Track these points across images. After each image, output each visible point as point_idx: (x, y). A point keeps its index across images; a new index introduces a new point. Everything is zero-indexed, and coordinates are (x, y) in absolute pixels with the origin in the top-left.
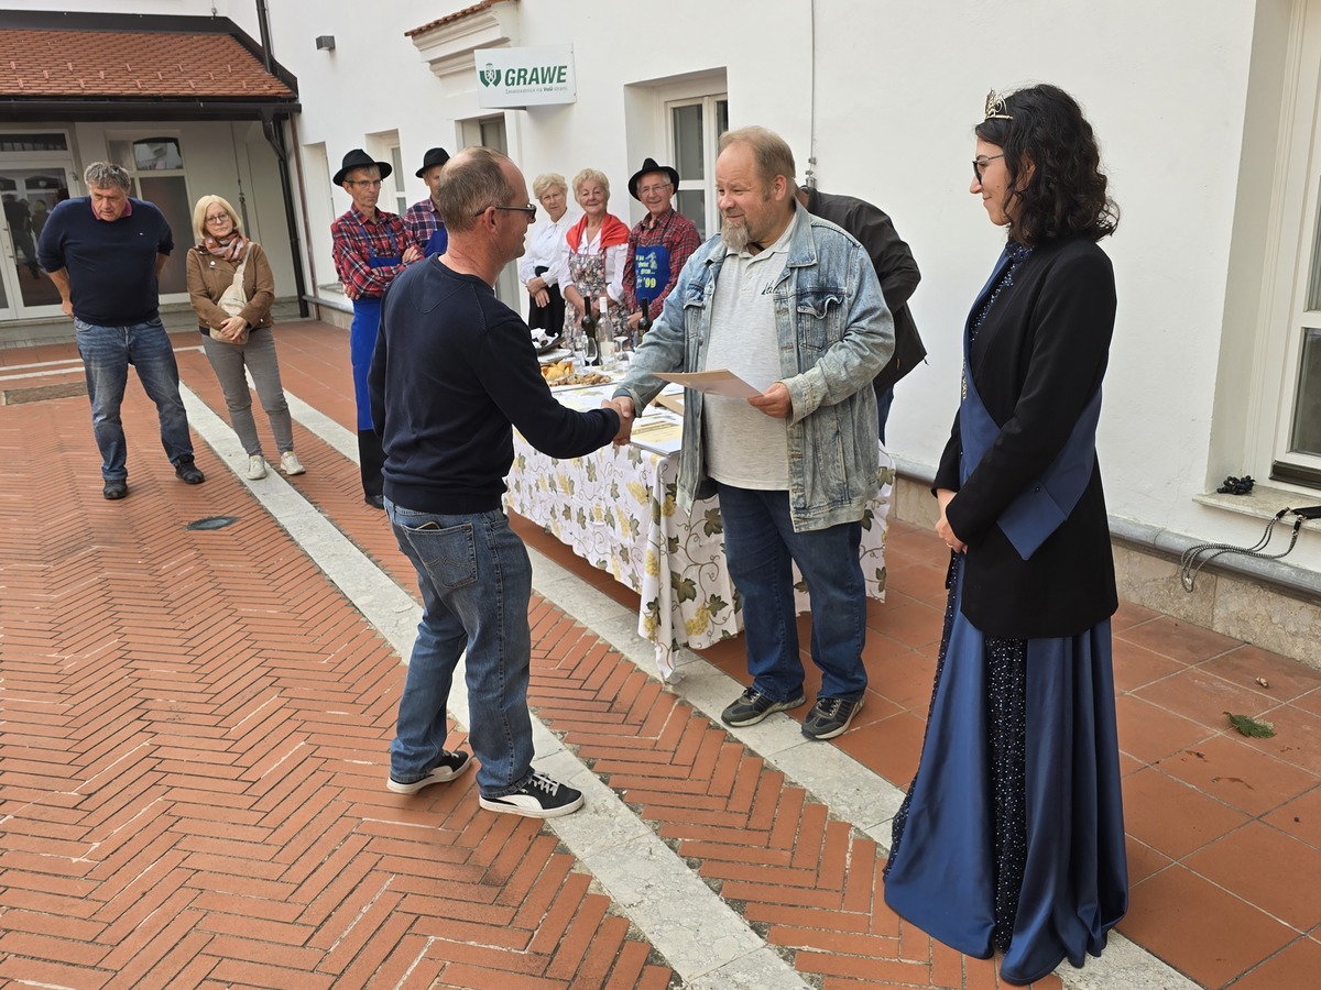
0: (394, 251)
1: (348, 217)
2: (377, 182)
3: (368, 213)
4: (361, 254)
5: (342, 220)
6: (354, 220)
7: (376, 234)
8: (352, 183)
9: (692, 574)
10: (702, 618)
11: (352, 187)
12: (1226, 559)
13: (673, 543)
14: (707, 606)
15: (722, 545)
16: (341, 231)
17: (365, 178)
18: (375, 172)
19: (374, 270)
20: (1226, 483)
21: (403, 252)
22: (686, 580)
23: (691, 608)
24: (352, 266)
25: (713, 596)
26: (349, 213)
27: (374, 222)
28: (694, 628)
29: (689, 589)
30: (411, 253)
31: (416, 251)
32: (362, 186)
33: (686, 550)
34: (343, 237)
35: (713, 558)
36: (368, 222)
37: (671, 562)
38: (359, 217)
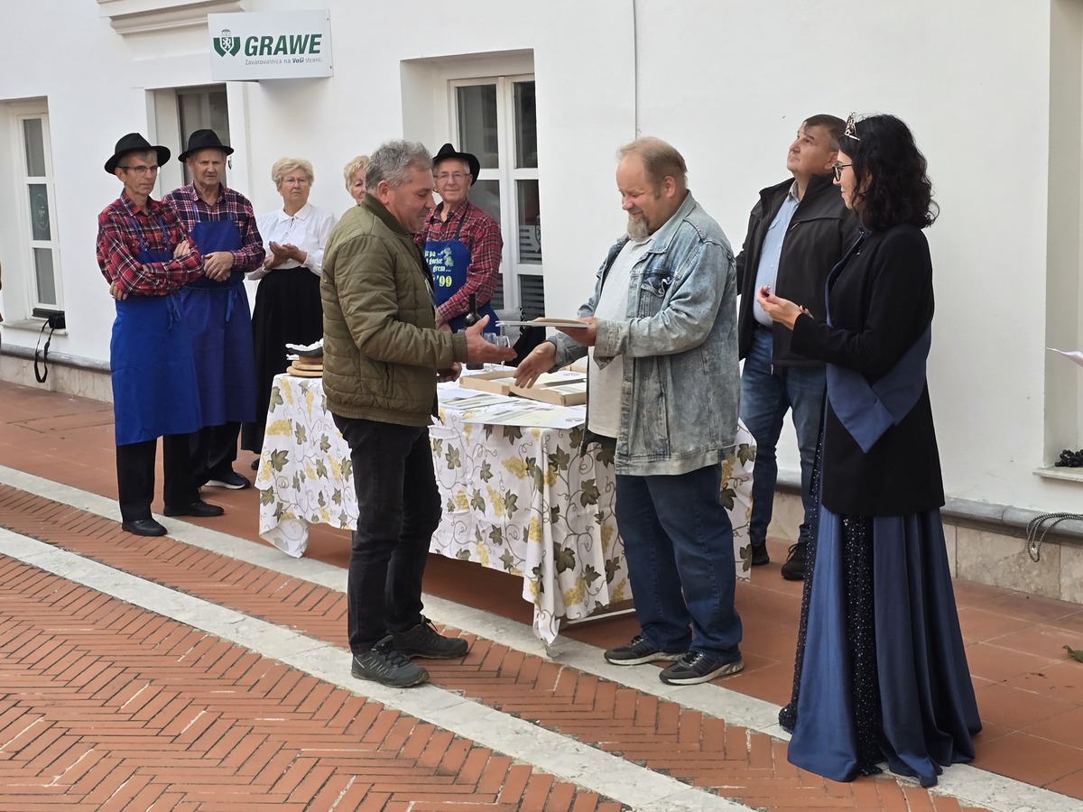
0: (165, 245)
1: (117, 206)
2: (154, 168)
3: (139, 202)
4: (130, 248)
5: (112, 210)
6: (124, 209)
7: (148, 226)
8: (126, 169)
9: (571, 544)
10: (580, 587)
11: (126, 174)
12: (1064, 526)
13: (555, 511)
14: (584, 576)
15: (596, 515)
16: (111, 221)
17: (141, 163)
18: (152, 158)
19: (144, 266)
20: (1062, 457)
21: (174, 247)
22: (566, 549)
23: (570, 576)
24: (122, 260)
25: (588, 566)
26: (119, 201)
27: (146, 213)
28: (574, 597)
29: (569, 558)
30: (184, 249)
31: (188, 245)
32: (138, 171)
33: (566, 519)
34: (114, 228)
35: (588, 528)
36: (140, 213)
37: (554, 530)
38: (131, 207)
